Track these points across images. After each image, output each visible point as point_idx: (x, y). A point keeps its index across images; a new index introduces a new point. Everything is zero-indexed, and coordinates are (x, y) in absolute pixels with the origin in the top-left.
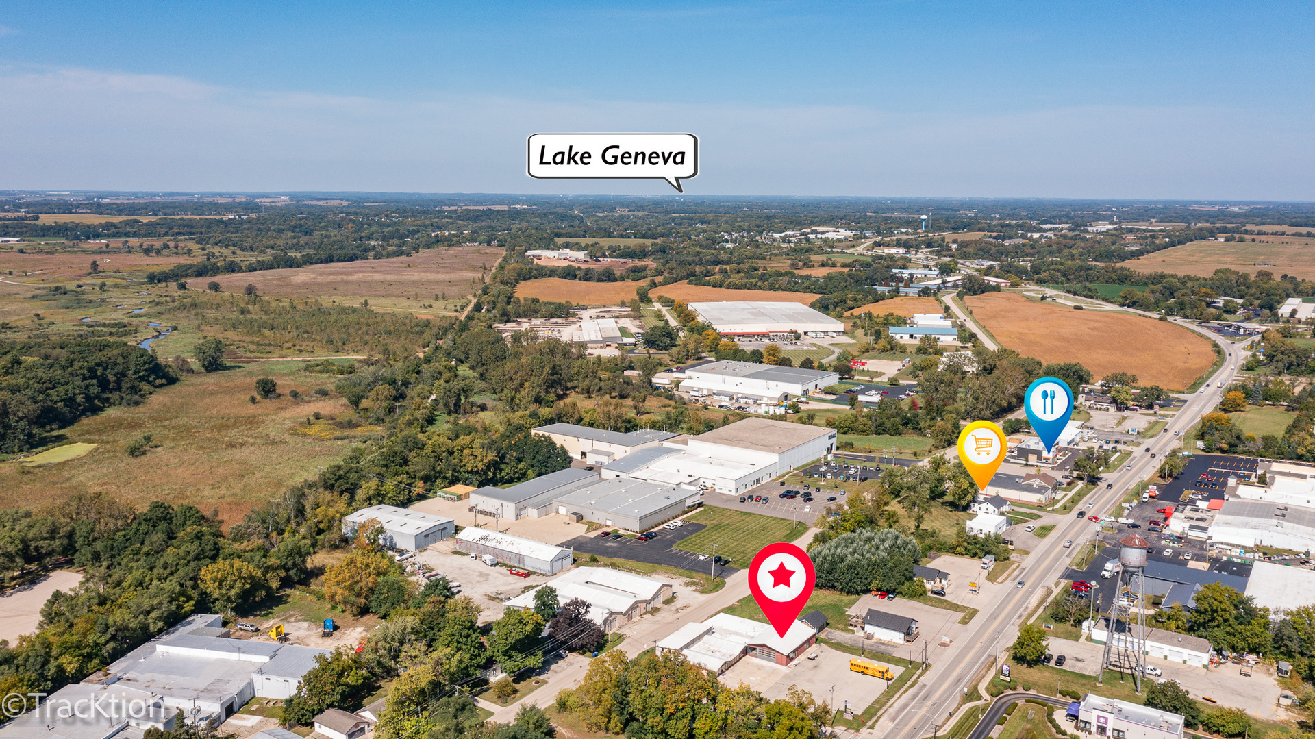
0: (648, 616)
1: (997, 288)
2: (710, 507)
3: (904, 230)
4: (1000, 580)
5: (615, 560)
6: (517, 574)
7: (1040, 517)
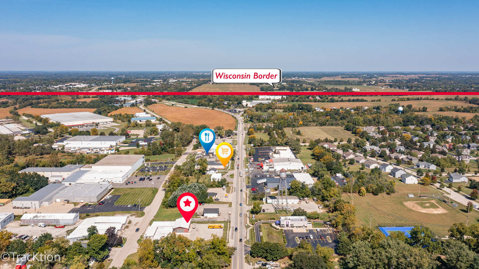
0: (126, 229)
1: (155, 103)
2: (117, 189)
3: (106, 83)
4: (231, 192)
5: (96, 213)
6: (59, 227)
7: (227, 172)
